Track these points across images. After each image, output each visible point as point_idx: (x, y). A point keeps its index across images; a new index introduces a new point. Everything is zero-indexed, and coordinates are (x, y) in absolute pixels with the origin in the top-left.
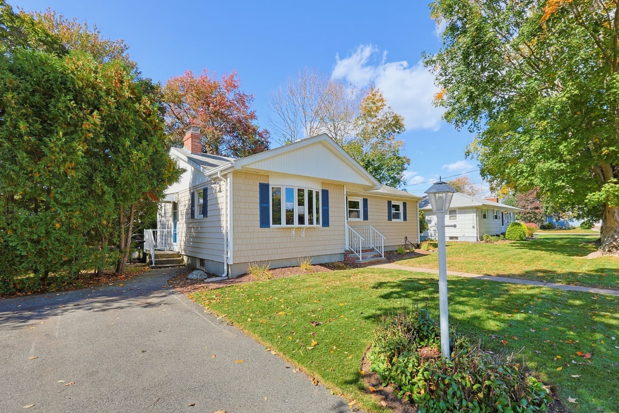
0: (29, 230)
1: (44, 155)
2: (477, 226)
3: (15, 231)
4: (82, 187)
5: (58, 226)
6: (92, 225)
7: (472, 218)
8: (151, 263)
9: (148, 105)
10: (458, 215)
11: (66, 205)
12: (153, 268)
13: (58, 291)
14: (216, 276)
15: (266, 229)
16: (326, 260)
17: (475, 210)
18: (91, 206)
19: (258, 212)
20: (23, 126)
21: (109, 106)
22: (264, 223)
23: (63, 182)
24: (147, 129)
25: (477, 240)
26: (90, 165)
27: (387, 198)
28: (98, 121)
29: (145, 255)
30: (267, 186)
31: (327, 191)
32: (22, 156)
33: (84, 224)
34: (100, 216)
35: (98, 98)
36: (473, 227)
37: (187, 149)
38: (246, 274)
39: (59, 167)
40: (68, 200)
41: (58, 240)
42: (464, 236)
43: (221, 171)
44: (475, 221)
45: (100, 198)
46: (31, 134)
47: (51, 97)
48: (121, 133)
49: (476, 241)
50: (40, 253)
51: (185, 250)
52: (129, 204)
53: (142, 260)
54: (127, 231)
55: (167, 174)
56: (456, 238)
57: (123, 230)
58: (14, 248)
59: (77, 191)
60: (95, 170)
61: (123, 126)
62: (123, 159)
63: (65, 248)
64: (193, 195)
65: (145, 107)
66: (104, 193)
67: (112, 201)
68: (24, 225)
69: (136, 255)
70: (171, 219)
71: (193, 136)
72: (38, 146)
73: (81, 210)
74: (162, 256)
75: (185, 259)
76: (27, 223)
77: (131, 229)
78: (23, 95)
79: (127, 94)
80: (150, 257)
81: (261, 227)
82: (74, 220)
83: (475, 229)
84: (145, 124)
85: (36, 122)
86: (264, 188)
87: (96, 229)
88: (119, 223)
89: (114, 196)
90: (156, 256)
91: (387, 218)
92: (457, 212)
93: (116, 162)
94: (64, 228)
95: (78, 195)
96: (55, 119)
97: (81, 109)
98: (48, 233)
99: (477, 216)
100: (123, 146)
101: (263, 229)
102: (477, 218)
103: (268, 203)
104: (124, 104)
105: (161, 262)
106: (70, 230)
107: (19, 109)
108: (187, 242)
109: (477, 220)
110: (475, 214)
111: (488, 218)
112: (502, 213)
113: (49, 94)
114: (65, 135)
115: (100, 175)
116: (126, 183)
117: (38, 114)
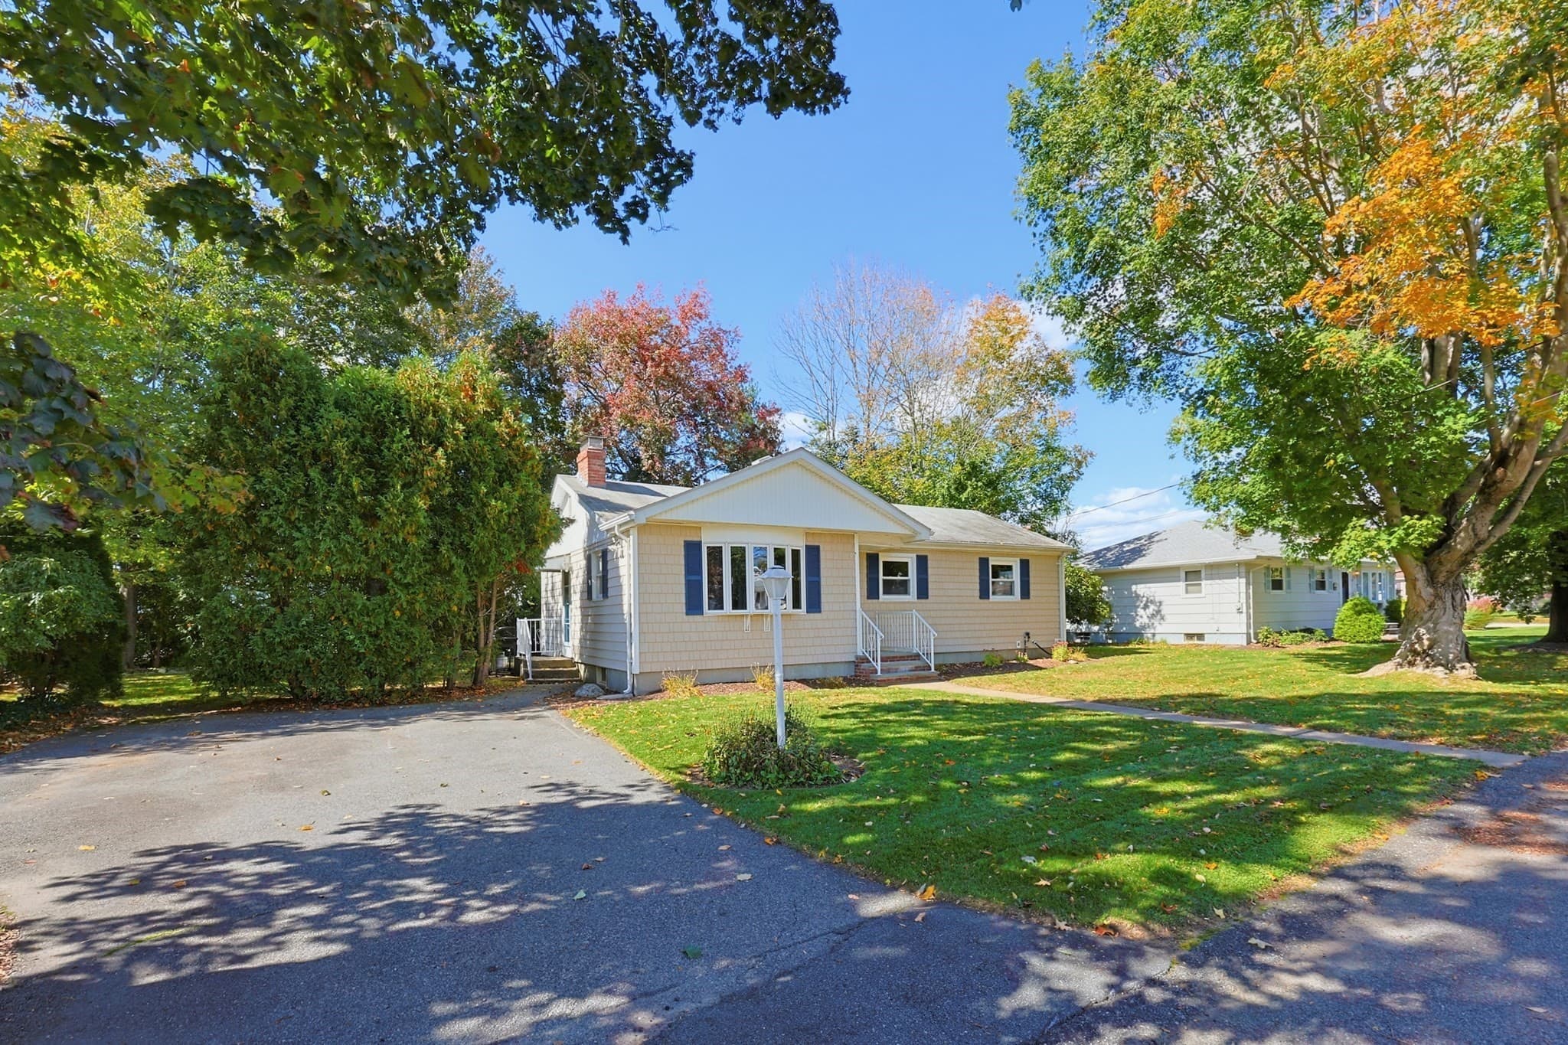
0: (367, 619)
1: (379, 518)
2: (1248, 608)
3: (351, 621)
4: (426, 560)
5: (398, 613)
6: (440, 612)
7: (1233, 592)
8: (527, 674)
9: (511, 421)
10: (1203, 582)
11: (407, 586)
12: (529, 682)
13: (400, 703)
14: (616, 692)
15: (698, 618)
16: (815, 673)
17: (1243, 570)
18: (438, 585)
19: (682, 589)
20: (356, 483)
21: (455, 437)
22: (693, 606)
23: (403, 554)
24: (510, 461)
25: (1249, 642)
26: (434, 527)
27: (978, 553)
28: (442, 462)
29: (518, 662)
30: (699, 544)
31: (817, 548)
32: (355, 522)
33: (429, 611)
34: (449, 599)
35: (441, 425)
36: (1239, 611)
37: (582, 477)
38: (660, 691)
39: (396, 533)
40: (408, 579)
41: (399, 634)
42: (1217, 633)
43: (620, 526)
44: (1243, 596)
45: (447, 573)
46: (363, 492)
47: (384, 435)
48: (474, 475)
49: (1245, 643)
50: (379, 651)
51: (581, 655)
52: (487, 579)
53: (514, 671)
54: (487, 622)
55: (539, 531)
56: (1200, 636)
57: (481, 620)
58: (351, 642)
59: (420, 566)
60: (441, 534)
61: (475, 463)
62: (478, 514)
63: (407, 644)
64: (589, 559)
65: (508, 426)
66: (452, 567)
67: (464, 579)
68: (361, 614)
69: (504, 662)
70: (560, 599)
71: (591, 456)
72: (373, 508)
73: (425, 592)
74: (545, 664)
75: (582, 668)
76: (366, 612)
77: (493, 618)
78: (352, 439)
79: (481, 408)
80: (526, 666)
81: (687, 614)
82: (417, 606)
83: (1244, 615)
84: (508, 455)
85: (370, 473)
86: (692, 549)
87: (444, 618)
88: (475, 611)
89: (466, 571)
90: (534, 664)
91: (977, 593)
92: (1203, 574)
93: (468, 518)
94: (405, 617)
95: (422, 571)
96: (389, 468)
97: (420, 447)
98: (387, 624)
99: (1248, 584)
100: (477, 494)
101: (691, 618)
102: (1247, 589)
103: (700, 573)
104: (478, 426)
105: (543, 674)
106: (412, 620)
107: (350, 460)
108: (583, 640)
109: (1247, 593)
110: (1243, 580)
111: (1289, 587)
112: (1345, 576)
113: (381, 430)
114: (403, 487)
115: (447, 540)
116: (482, 548)
117: (370, 463)
